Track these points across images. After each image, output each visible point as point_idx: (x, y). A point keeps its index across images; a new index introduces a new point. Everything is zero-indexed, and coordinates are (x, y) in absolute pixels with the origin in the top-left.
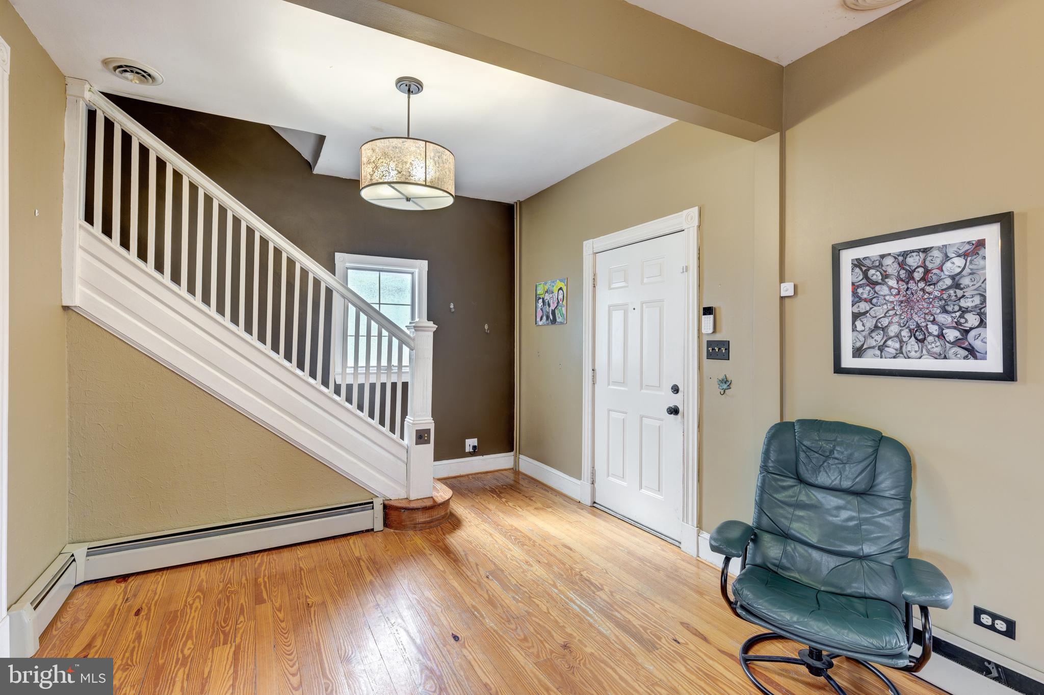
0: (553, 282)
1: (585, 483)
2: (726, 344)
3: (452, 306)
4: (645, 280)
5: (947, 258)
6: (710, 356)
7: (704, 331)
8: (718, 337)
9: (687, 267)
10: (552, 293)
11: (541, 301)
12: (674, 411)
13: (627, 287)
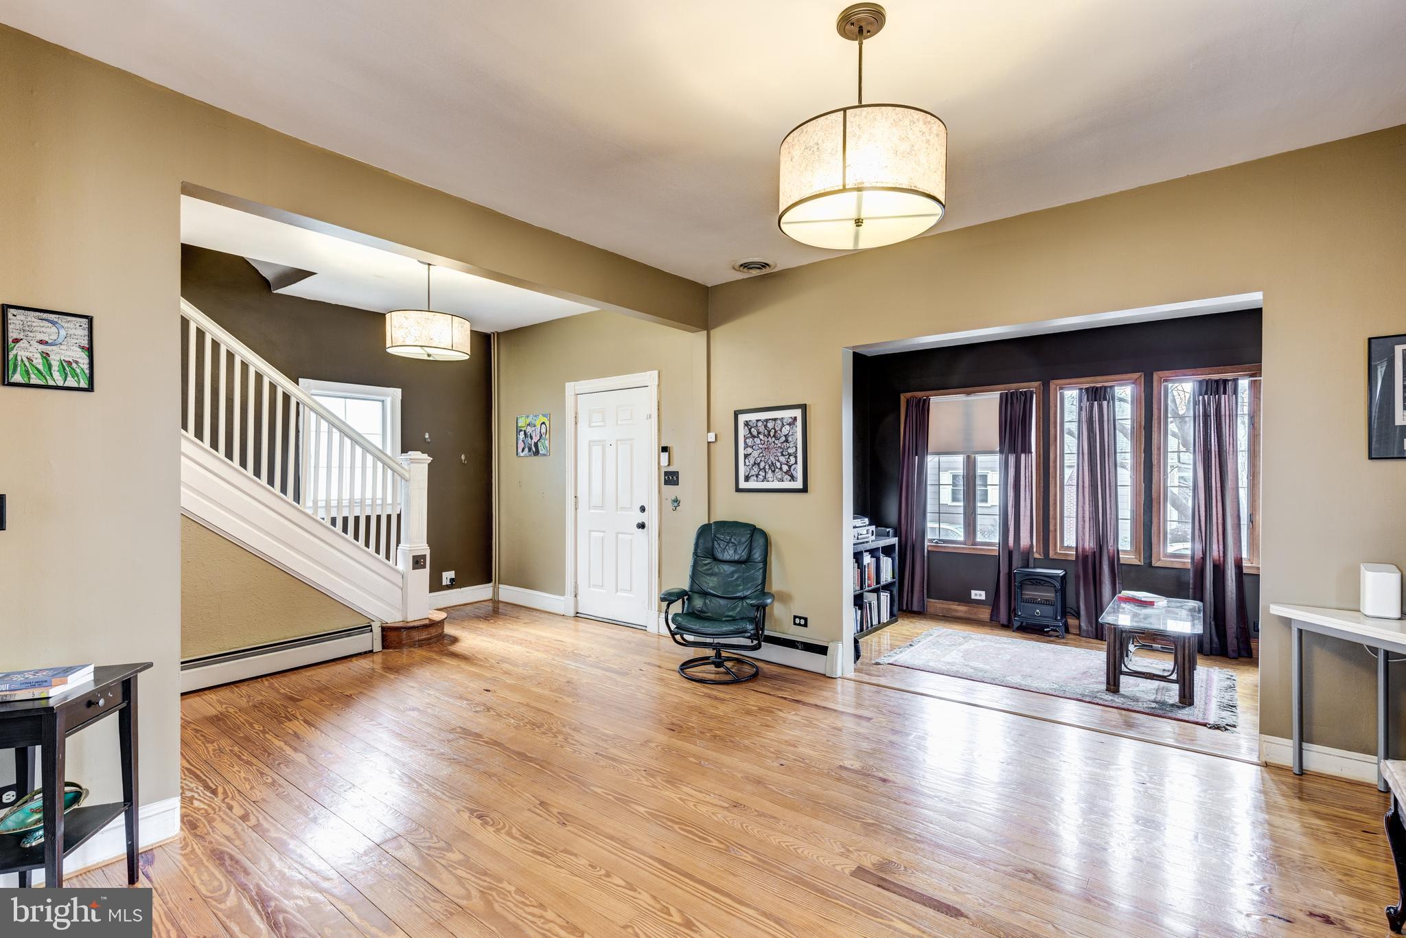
0: (536, 416)
1: (569, 596)
2: (676, 474)
3: (427, 436)
4: (619, 422)
5: (783, 425)
6: (667, 482)
7: (662, 464)
8: (671, 469)
9: (650, 415)
10: (535, 426)
11: (522, 433)
12: (642, 526)
13: (605, 426)
